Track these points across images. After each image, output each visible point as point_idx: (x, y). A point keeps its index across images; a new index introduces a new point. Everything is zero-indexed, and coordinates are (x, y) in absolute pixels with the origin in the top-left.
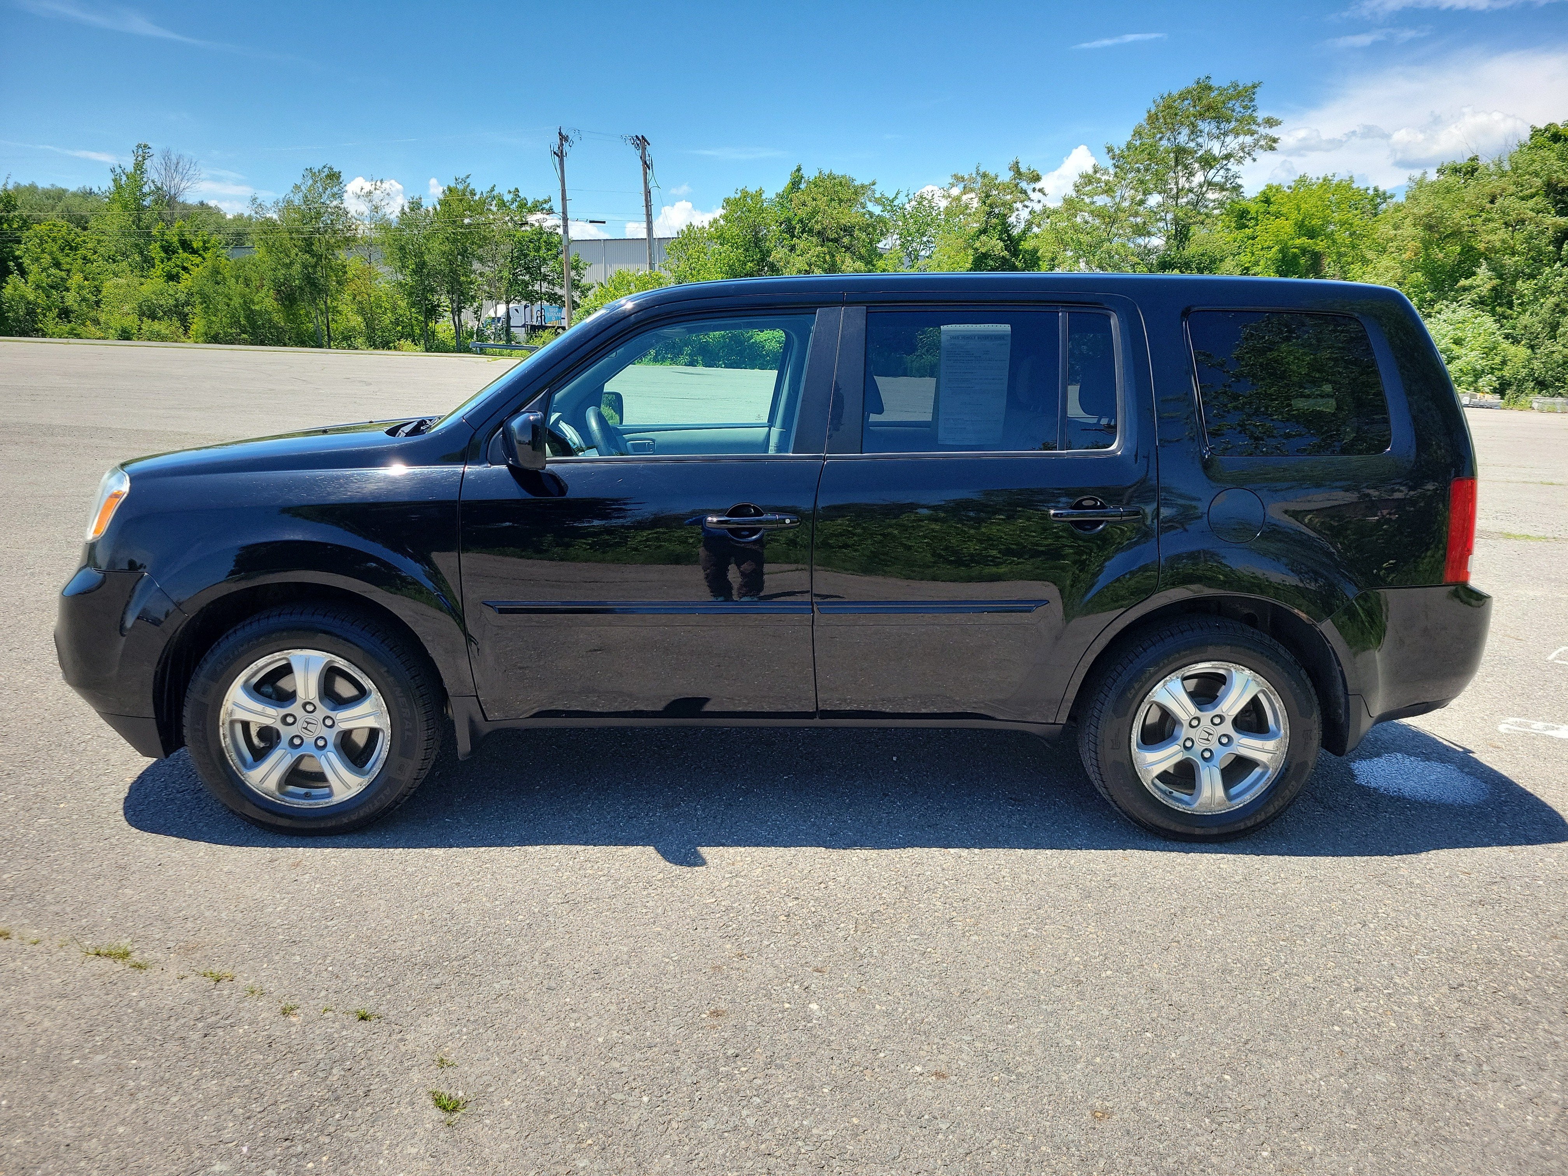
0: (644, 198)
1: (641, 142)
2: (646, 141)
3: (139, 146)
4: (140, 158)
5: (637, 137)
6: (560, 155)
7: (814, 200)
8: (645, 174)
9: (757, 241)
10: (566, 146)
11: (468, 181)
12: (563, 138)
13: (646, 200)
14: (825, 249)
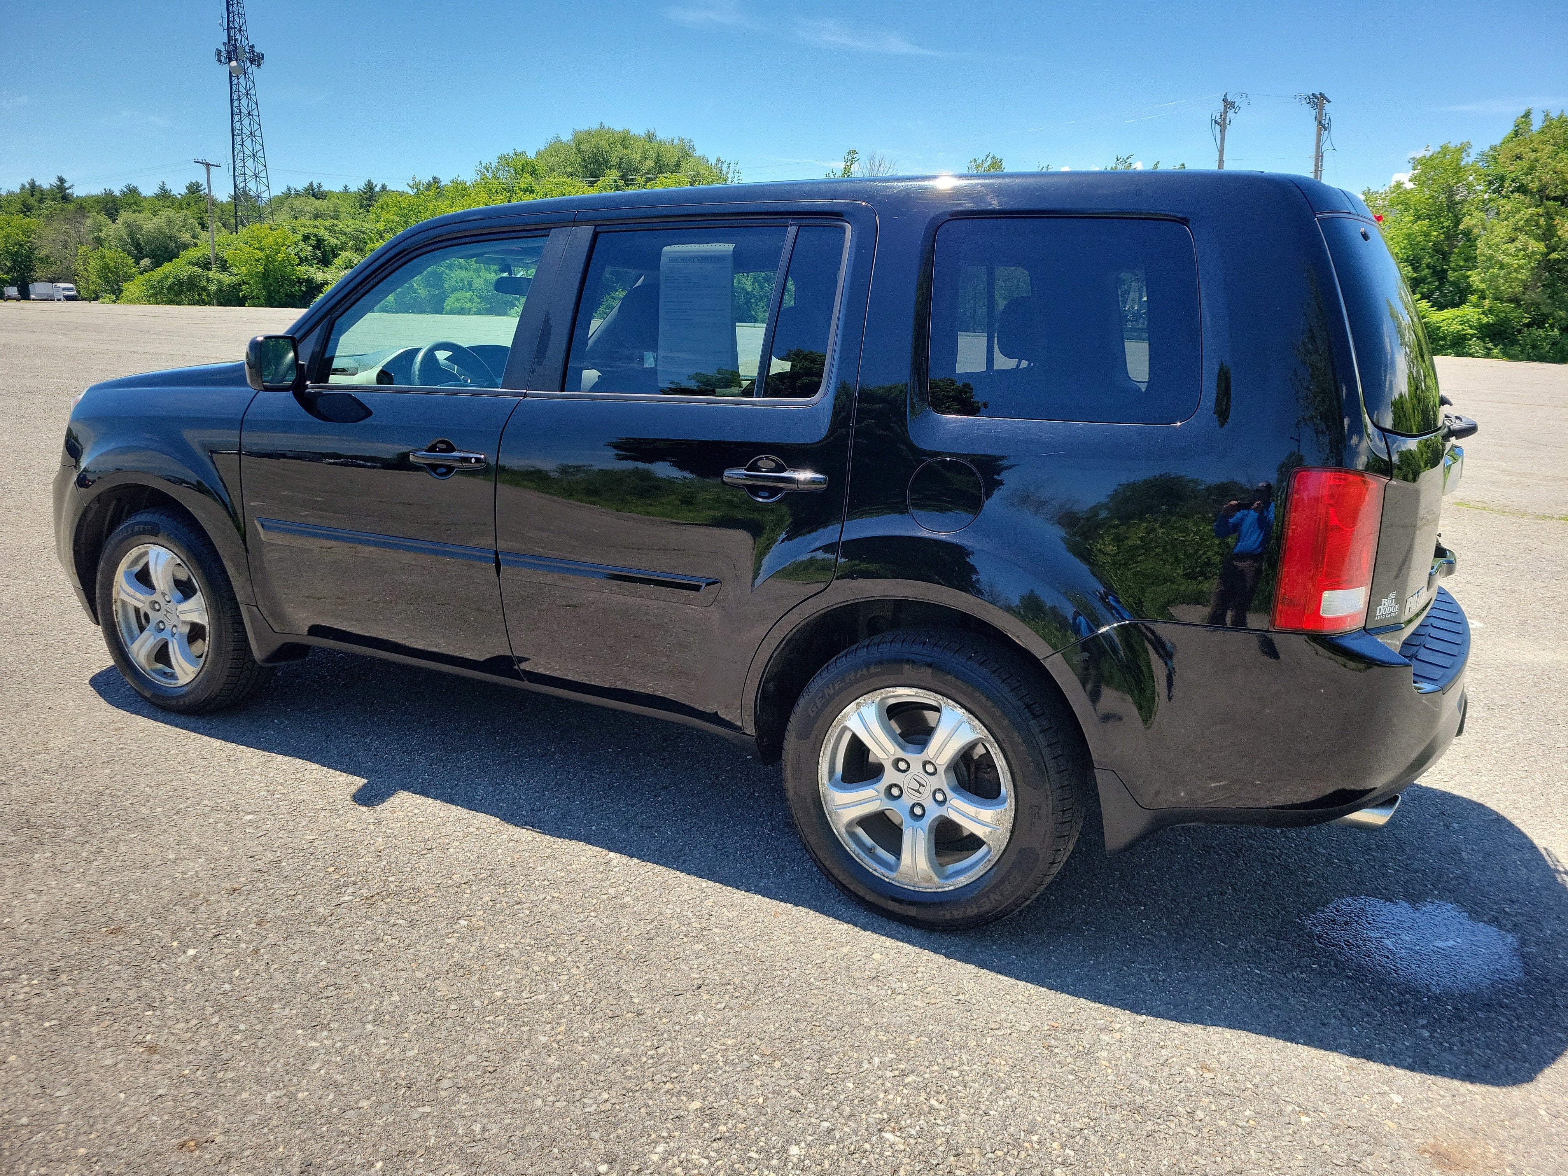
0: (1313, 163)
1: (1318, 101)
2: (1325, 98)
3: (849, 153)
4: (849, 164)
5: (1313, 94)
6: (1222, 124)
7: (1535, 150)
8: (1319, 136)
9: (1453, 207)
10: (1231, 114)
11: (1129, 161)
12: (1228, 104)
13: (1316, 166)
14: (1541, 210)
